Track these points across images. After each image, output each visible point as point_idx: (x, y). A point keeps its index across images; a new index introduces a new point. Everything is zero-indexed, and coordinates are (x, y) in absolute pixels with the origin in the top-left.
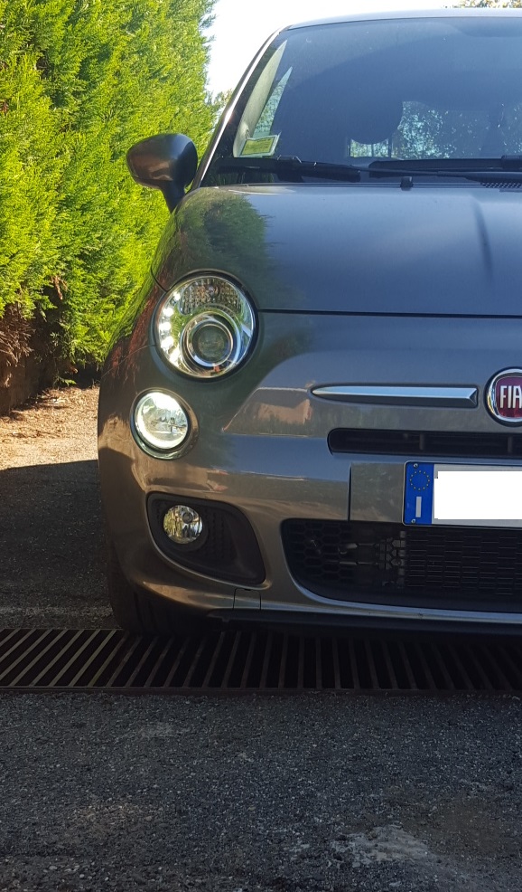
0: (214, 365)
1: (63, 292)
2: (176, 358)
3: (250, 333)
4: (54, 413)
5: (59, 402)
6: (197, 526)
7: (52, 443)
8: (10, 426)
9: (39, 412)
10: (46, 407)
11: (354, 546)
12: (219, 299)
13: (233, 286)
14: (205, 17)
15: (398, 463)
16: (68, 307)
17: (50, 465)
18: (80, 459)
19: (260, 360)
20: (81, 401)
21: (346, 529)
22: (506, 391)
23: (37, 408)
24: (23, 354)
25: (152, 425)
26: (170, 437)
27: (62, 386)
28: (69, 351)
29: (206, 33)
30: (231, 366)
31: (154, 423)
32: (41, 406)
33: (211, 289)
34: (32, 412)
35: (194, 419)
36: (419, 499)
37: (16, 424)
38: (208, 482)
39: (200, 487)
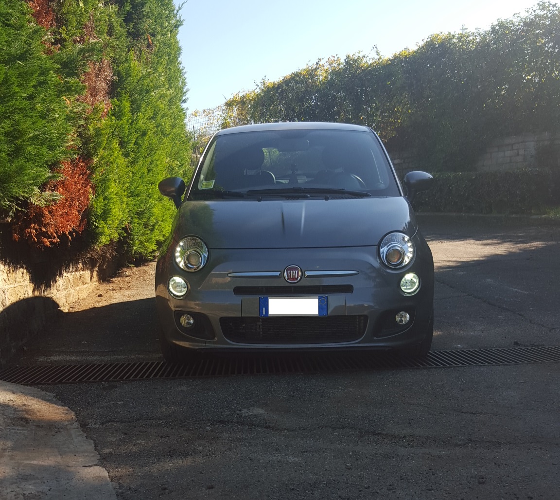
0: (195, 267)
1: (129, 229)
2: (182, 265)
3: (206, 256)
4: (126, 279)
5: (127, 273)
6: (192, 321)
7: (127, 292)
8: (108, 286)
9: (119, 279)
10: (122, 276)
11: (244, 325)
12: (196, 245)
13: (200, 240)
14: (184, 98)
15: (257, 297)
16: (131, 235)
17: (128, 302)
18: (140, 298)
19: (210, 265)
20: (137, 273)
21: (241, 320)
22: (290, 272)
23: (118, 277)
24: (113, 255)
25: (175, 288)
26: (181, 291)
27: (128, 267)
28: (132, 252)
29: (184, 106)
30: (201, 267)
31: (176, 287)
32: (120, 276)
33: (193, 241)
34: (116, 279)
35: (189, 285)
36: (264, 309)
37: (111, 285)
38: (194, 306)
39: (192, 308)
